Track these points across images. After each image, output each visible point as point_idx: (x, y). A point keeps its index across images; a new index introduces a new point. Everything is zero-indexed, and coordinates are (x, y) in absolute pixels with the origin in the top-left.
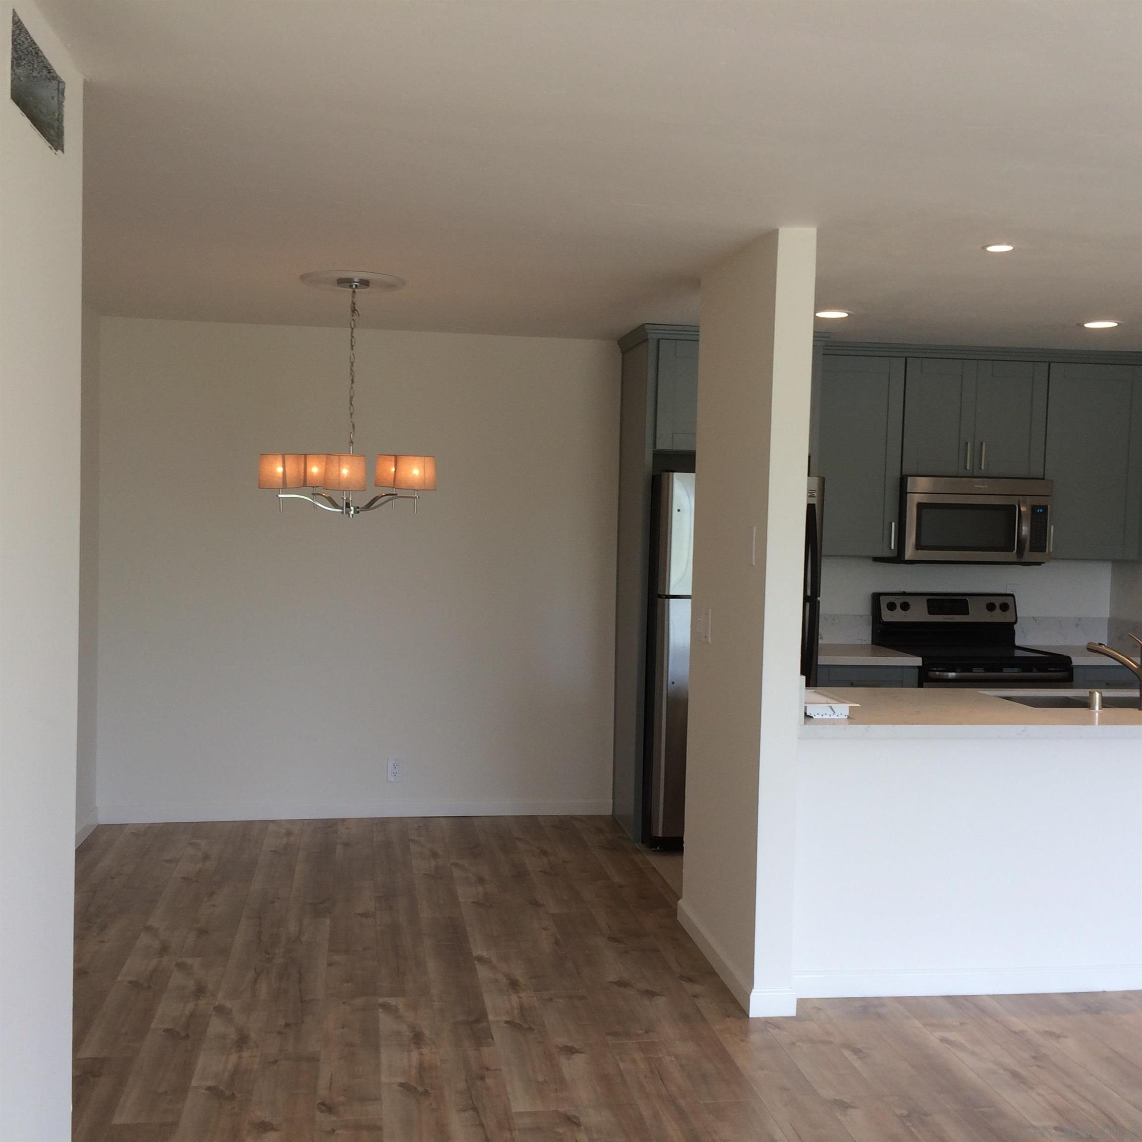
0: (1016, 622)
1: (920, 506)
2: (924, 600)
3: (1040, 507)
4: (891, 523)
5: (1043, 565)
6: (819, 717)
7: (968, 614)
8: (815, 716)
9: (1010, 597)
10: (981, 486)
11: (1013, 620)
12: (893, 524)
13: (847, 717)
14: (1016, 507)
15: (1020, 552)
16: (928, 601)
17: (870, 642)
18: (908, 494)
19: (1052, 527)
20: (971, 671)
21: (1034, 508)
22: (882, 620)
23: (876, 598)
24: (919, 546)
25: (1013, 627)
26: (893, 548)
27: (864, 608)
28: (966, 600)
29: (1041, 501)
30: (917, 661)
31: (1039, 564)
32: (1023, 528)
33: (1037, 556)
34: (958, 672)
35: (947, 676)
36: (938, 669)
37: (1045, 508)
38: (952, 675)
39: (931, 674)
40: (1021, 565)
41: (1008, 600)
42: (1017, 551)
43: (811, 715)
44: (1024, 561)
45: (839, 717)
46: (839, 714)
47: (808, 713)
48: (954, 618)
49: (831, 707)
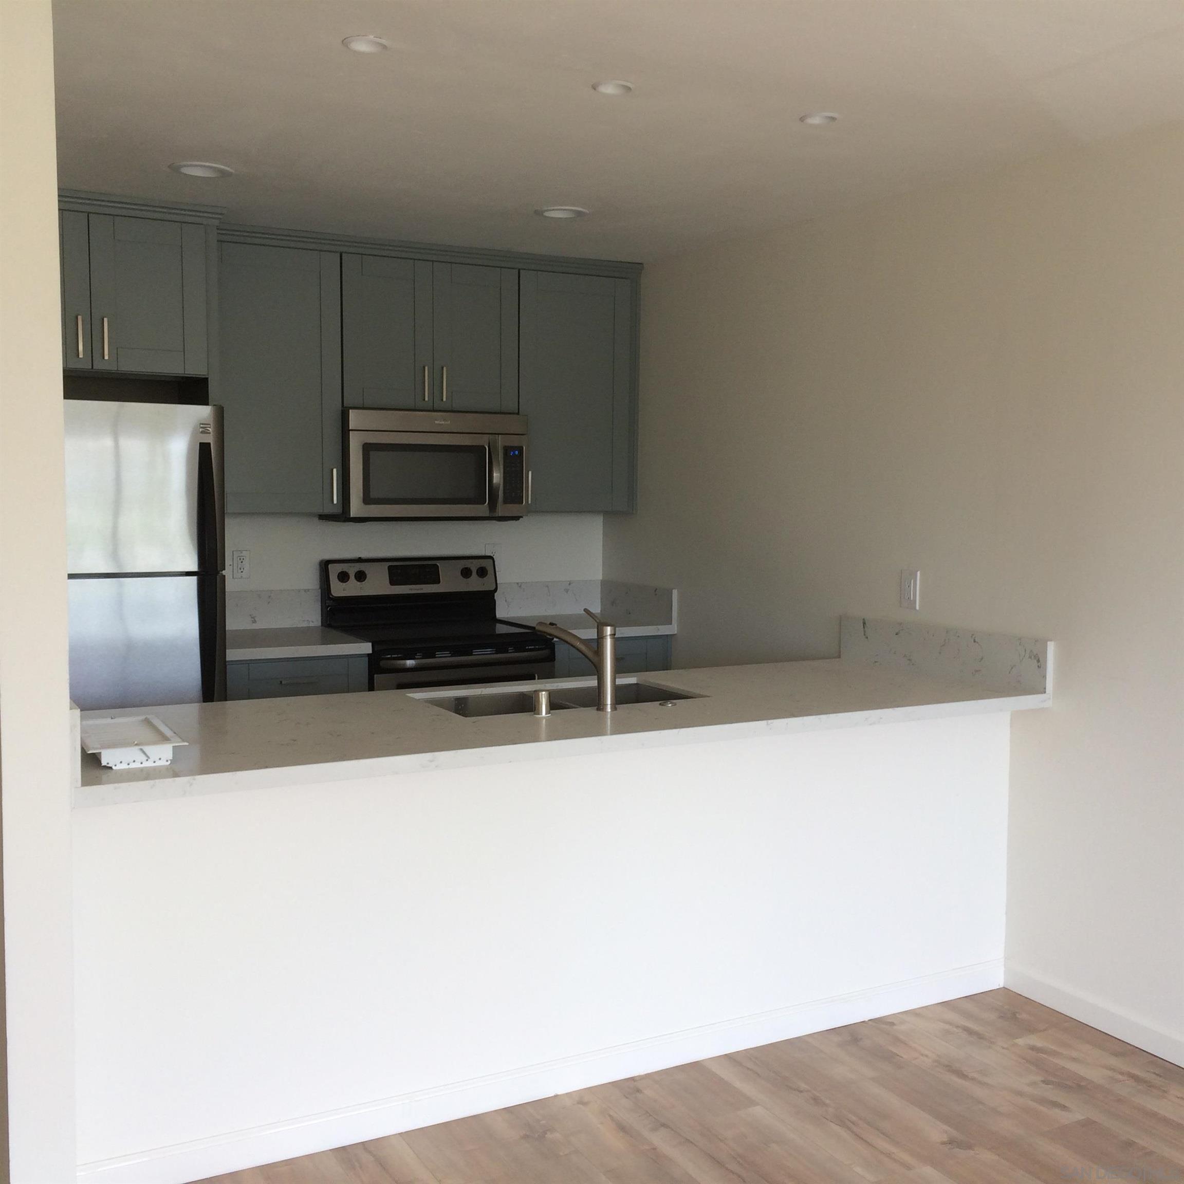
0: (496, 590)
1: (367, 448)
2: (384, 568)
3: (513, 448)
4: (332, 470)
5: (521, 519)
6: (122, 768)
7: (438, 582)
8: (117, 765)
9: (489, 560)
10: (441, 421)
11: (493, 588)
12: (335, 471)
13: (170, 764)
14: (485, 448)
15: (493, 506)
16: (390, 568)
17: (320, 624)
18: (351, 432)
19: (530, 473)
20: (434, 657)
21: (506, 449)
22: (332, 595)
23: (325, 566)
24: (367, 499)
25: (494, 596)
26: (335, 502)
27: (311, 581)
28: (436, 565)
29: (514, 441)
30: (366, 648)
31: (517, 518)
32: (495, 474)
33: (512, 509)
34: (418, 659)
35: (405, 664)
36: (393, 656)
37: (520, 449)
38: (410, 663)
39: (382, 663)
40: (495, 520)
41: (486, 563)
42: (488, 503)
43: (109, 766)
44: (497, 515)
45: (154, 765)
46: (157, 759)
47: (104, 763)
48: (422, 589)
49: (141, 750)
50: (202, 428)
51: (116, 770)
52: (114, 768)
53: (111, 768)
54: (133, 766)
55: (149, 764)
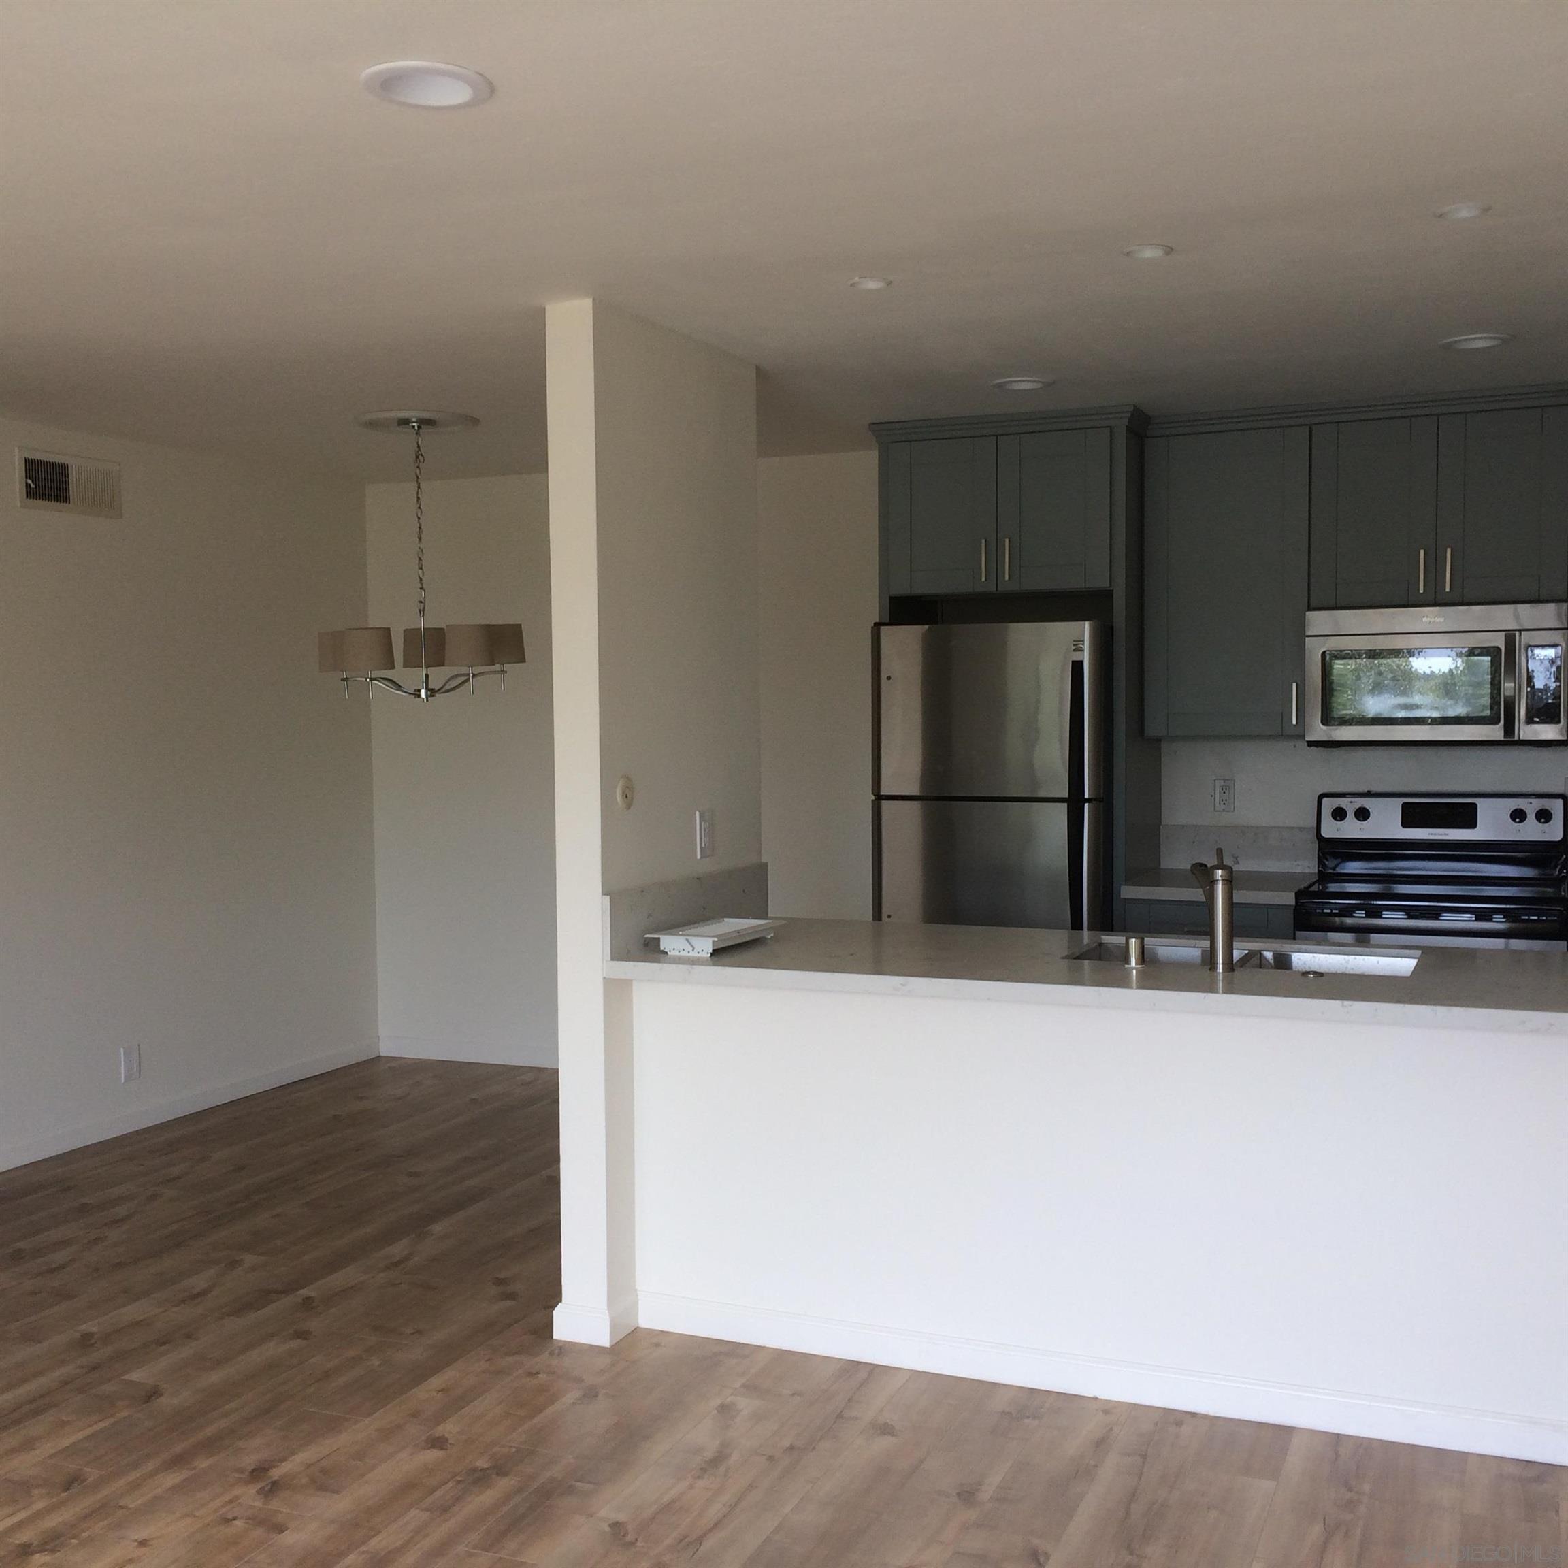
1: (1329, 656)
2: (1396, 804)
6: (675, 954)
7: (1474, 826)
8: (670, 951)
9: (1557, 800)
10: (1431, 618)
12: (1294, 685)
13: (709, 955)
14: (1501, 650)
15: (1507, 728)
16: (1403, 805)
18: (1307, 639)
22: (1324, 837)
23: (1319, 800)
24: (1327, 719)
26: (1294, 722)
28: (1474, 804)
29: (1546, 639)
32: (1507, 684)
33: (1544, 731)
41: (1552, 804)
42: (1504, 722)
43: (666, 950)
45: (699, 955)
46: (700, 950)
47: (662, 948)
48: (1448, 835)
49: (687, 940)
50: (1074, 645)
51: (670, 955)
52: (669, 953)
53: (667, 953)
54: (682, 953)
55: (694, 954)
